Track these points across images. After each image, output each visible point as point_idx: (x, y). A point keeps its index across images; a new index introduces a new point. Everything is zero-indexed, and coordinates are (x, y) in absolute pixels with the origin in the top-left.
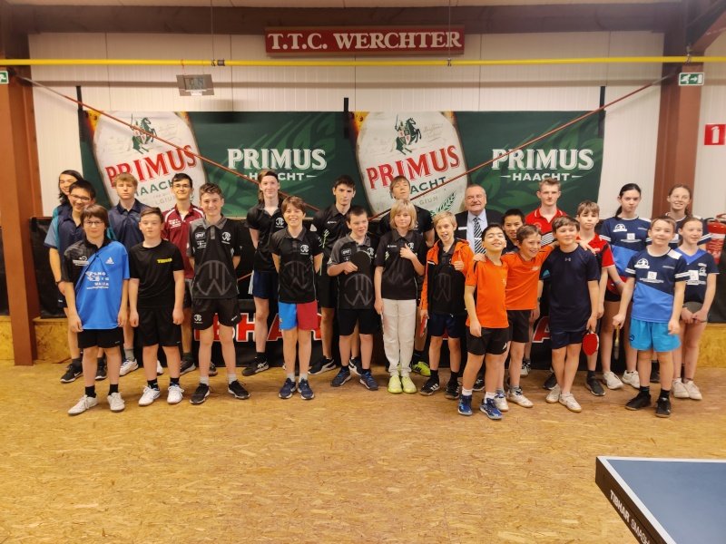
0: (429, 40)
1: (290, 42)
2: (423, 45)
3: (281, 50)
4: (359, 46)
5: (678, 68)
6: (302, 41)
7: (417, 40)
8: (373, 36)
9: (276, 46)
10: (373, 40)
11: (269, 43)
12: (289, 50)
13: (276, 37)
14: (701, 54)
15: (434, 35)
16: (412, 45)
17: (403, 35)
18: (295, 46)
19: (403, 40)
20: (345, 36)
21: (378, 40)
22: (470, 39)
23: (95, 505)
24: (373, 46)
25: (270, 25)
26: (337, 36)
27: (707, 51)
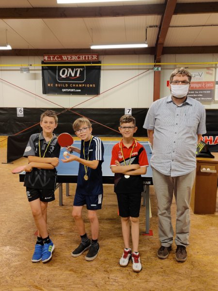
0: (88, 57)
1: (50, 58)
4: (69, 59)
6: (53, 58)
8: (73, 56)
10: (73, 58)
15: (90, 56)
16: (84, 59)
17: (81, 56)
19: (81, 57)
20: (65, 56)
25: (45, 53)
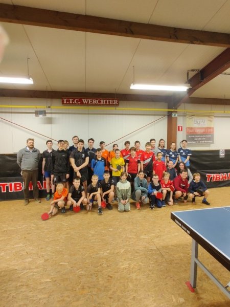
0: (109, 102)
1: (69, 101)
2: (108, 103)
3: (67, 103)
4: (89, 103)
5: (172, 112)
6: (73, 101)
7: (106, 102)
9: (65, 102)
11: (63, 101)
12: (69, 103)
13: (65, 100)
14: (176, 109)
15: (110, 100)
16: (105, 103)
17: (102, 100)
18: (71, 102)
19: (102, 102)
20: (86, 100)
21: (95, 101)
22: (120, 102)
23: (21, 245)
24: (94, 103)
25: (63, 96)
26: (83, 100)
27: (178, 109)
